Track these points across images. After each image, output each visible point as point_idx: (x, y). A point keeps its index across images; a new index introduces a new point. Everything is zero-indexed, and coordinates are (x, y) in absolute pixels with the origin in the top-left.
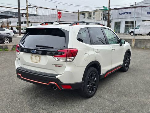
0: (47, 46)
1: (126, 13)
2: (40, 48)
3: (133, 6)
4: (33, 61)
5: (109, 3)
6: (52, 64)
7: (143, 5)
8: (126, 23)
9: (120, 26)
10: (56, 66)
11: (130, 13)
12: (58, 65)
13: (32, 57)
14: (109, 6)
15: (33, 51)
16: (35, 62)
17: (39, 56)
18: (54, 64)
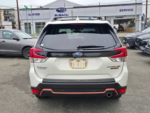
0: (97, 46)
1: (35, 14)
2: (83, 50)
3: (42, 7)
4: (74, 68)
5: (17, 3)
6: (108, 67)
7: (50, 8)
8: (37, 24)
9: (30, 28)
10: (112, 69)
11: (39, 14)
12: (115, 67)
13: (72, 62)
14: (18, 6)
15: (77, 54)
16: (79, 68)
17: (84, 60)
18: (111, 67)
